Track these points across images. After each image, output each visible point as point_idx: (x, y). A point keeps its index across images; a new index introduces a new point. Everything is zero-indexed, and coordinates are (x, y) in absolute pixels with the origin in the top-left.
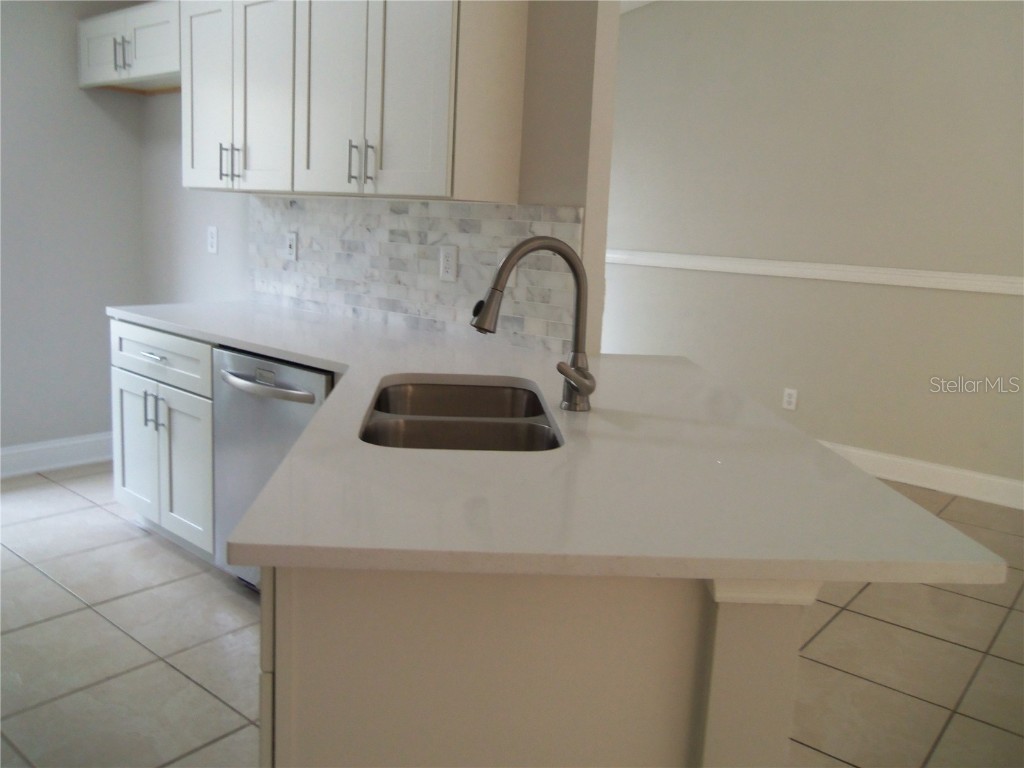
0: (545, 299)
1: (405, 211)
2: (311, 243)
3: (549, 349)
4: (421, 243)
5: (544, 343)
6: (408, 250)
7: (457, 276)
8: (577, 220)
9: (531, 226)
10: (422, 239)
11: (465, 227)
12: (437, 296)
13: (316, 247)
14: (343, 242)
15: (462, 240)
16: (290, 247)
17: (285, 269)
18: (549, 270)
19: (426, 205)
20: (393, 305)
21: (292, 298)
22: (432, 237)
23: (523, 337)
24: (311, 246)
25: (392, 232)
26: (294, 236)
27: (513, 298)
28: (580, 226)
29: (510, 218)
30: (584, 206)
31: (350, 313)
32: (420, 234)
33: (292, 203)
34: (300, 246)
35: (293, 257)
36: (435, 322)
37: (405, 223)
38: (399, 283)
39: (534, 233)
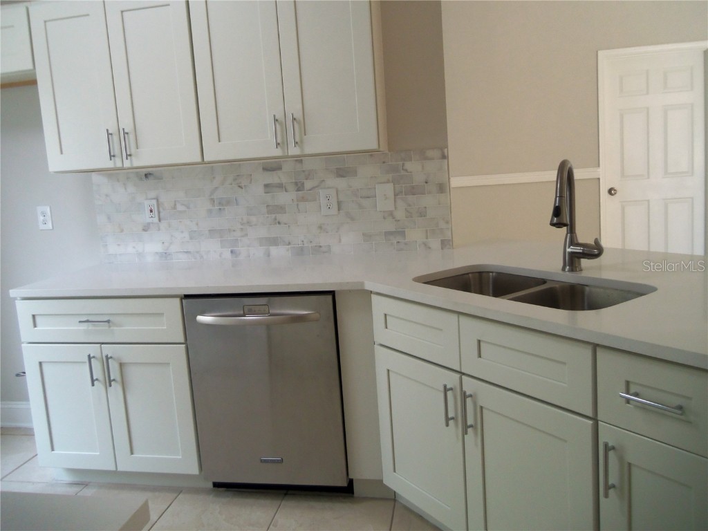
0: (422, 214)
1: (280, 168)
2: (175, 205)
3: (430, 248)
4: (298, 190)
5: (425, 244)
6: (284, 198)
7: (339, 210)
8: (443, 157)
9: (403, 165)
10: (299, 187)
11: (341, 173)
12: (320, 227)
13: (180, 208)
14: (212, 200)
15: (341, 183)
16: (151, 211)
17: (145, 230)
18: (424, 194)
19: (301, 161)
20: (274, 242)
21: (157, 253)
22: (308, 184)
23: (406, 244)
24: (175, 207)
25: (266, 186)
26: (154, 202)
27: (394, 218)
28: (446, 161)
29: (384, 162)
30: (447, 147)
31: (227, 254)
32: (296, 184)
33: (146, 176)
34: (161, 209)
35: (156, 220)
36: (320, 247)
37: (273, 178)
38: (279, 223)
39: (406, 170)
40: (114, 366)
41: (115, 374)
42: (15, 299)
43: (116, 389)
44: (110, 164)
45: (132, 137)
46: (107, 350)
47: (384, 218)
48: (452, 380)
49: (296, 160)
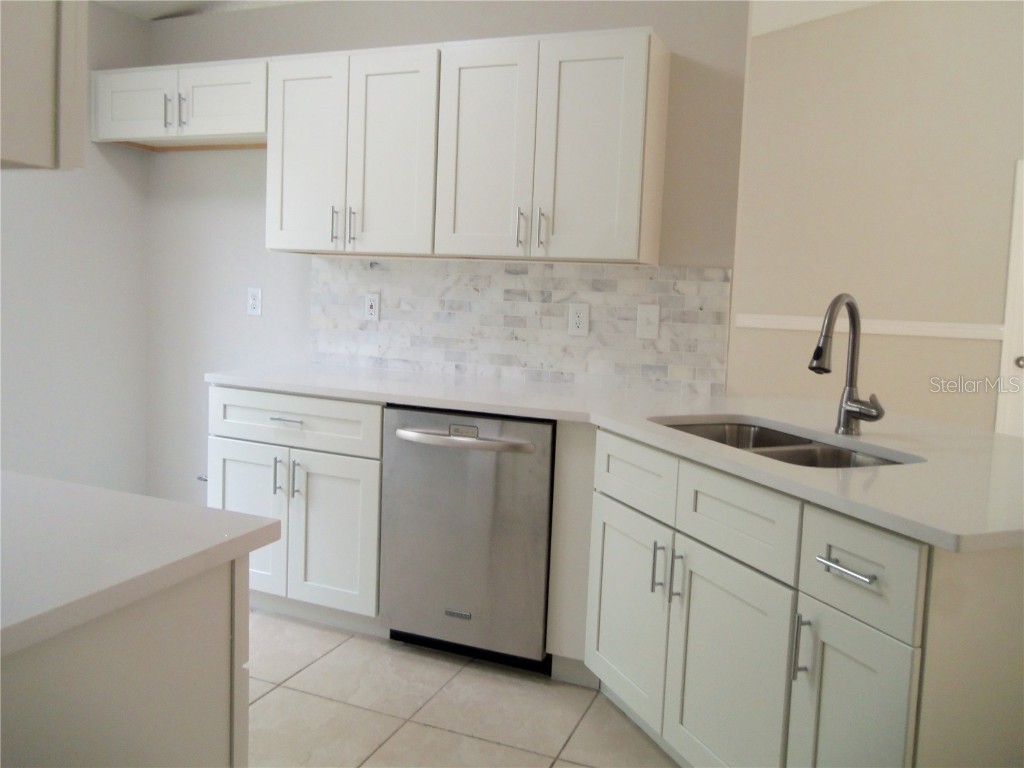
0: (691, 348)
1: (525, 272)
2: (400, 303)
3: (696, 392)
4: (544, 301)
5: (691, 386)
6: (528, 309)
7: (590, 330)
8: (726, 279)
9: (675, 284)
10: (546, 297)
11: (597, 286)
12: (565, 350)
13: (404, 307)
14: (442, 302)
15: (596, 299)
16: (371, 307)
17: (361, 329)
18: (697, 323)
19: (551, 267)
20: (508, 360)
21: (371, 357)
22: (557, 296)
23: (666, 383)
24: (398, 306)
25: (507, 292)
26: (377, 296)
27: (655, 348)
28: (729, 284)
29: (651, 278)
30: (732, 268)
31: (451, 368)
32: (542, 293)
33: (371, 265)
34: (383, 306)
35: (376, 318)
36: (562, 373)
37: (514, 283)
38: (516, 338)
39: (678, 291)
40: (300, 475)
41: (300, 484)
42: (209, 384)
43: (299, 501)
44: (330, 247)
45: (358, 218)
46: (296, 455)
47: (644, 347)
48: (664, 537)
49: (546, 265)
